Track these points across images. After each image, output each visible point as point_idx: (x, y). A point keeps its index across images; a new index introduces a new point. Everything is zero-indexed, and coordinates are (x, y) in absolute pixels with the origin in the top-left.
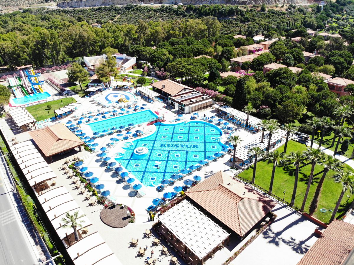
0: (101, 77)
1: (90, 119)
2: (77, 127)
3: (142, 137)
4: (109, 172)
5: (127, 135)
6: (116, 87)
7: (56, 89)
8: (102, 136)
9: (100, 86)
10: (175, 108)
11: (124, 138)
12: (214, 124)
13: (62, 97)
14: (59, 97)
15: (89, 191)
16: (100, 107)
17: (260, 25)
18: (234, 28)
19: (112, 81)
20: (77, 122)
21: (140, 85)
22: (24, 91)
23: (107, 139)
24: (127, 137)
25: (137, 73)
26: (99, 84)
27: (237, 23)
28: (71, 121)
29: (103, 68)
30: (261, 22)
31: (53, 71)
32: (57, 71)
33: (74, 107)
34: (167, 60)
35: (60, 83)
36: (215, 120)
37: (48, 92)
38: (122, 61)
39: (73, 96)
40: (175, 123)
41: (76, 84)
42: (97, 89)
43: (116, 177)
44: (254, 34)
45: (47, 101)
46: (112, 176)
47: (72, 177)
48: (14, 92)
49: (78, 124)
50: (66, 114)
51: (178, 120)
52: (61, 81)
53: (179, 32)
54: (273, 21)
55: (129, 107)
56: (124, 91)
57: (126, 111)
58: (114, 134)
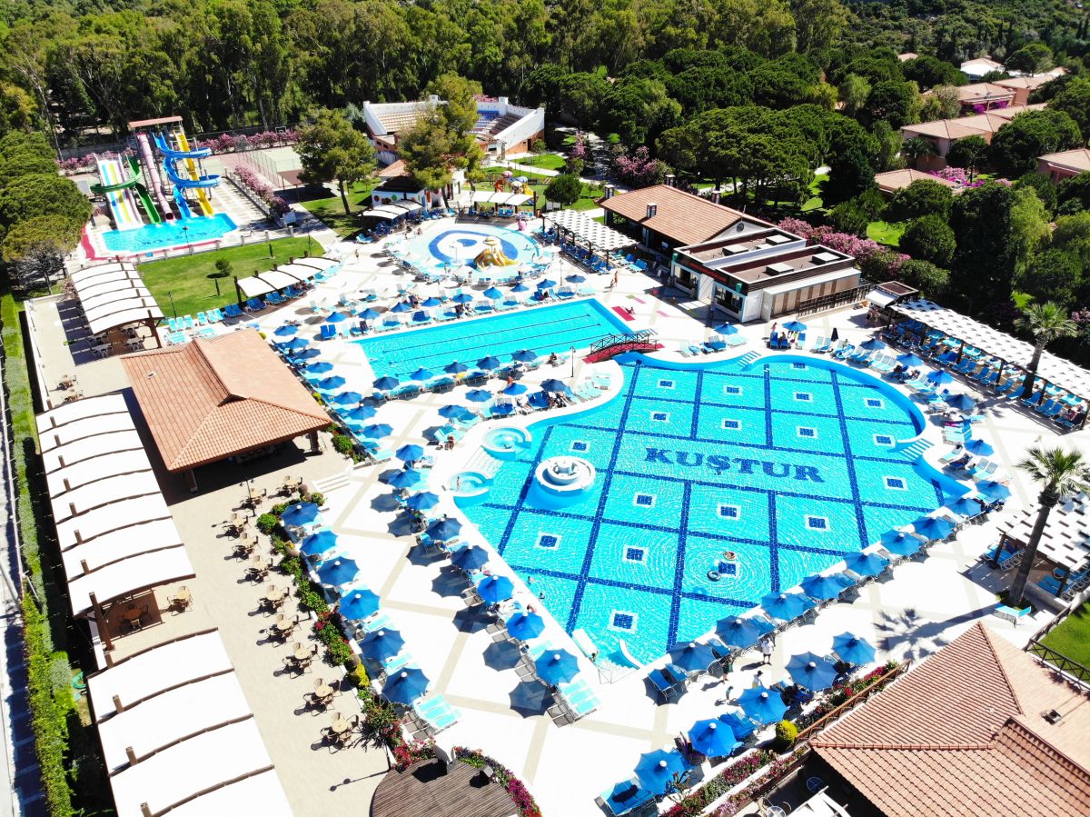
0: (417, 166)
1: (369, 322)
2: (316, 352)
3: (569, 410)
4: (426, 564)
5: (507, 398)
6: (470, 208)
7: (258, 207)
8: (409, 394)
9: (413, 201)
10: (700, 297)
11: (493, 409)
12: (878, 376)
13: (273, 235)
14: (263, 233)
15: (330, 659)
16: (408, 278)
17: (980, 28)
18: (887, 33)
19: (455, 189)
20: (317, 329)
21: (557, 205)
22: (146, 207)
23: (426, 410)
24: (509, 407)
25: (546, 166)
26: (410, 196)
27: (897, 14)
28: (293, 326)
29: (429, 133)
30: (984, 17)
31: (258, 149)
32: (272, 147)
33: (313, 272)
34: (664, 119)
35: (273, 184)
36: (879, 356)
37: (230, 216)
38: (494, 123)
39: (314, 234)
40: (701, 359)
41: (328, 194)
42: (402, 211)
43: (458, 591)
44: (962, 56)
45: (222, 245)
46: (441, 587)
47: (265, 574)
48: (112, 208)
49: (320, 337)
50: (282, 297)
51: (714, 346)
52: (280, 178)
53: (698, 32)
54: (1026, 15)
55: (515, 284)
56: (498, 225)
57: (503, 300)
58: (456, 389)
